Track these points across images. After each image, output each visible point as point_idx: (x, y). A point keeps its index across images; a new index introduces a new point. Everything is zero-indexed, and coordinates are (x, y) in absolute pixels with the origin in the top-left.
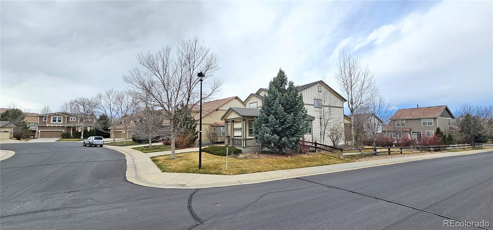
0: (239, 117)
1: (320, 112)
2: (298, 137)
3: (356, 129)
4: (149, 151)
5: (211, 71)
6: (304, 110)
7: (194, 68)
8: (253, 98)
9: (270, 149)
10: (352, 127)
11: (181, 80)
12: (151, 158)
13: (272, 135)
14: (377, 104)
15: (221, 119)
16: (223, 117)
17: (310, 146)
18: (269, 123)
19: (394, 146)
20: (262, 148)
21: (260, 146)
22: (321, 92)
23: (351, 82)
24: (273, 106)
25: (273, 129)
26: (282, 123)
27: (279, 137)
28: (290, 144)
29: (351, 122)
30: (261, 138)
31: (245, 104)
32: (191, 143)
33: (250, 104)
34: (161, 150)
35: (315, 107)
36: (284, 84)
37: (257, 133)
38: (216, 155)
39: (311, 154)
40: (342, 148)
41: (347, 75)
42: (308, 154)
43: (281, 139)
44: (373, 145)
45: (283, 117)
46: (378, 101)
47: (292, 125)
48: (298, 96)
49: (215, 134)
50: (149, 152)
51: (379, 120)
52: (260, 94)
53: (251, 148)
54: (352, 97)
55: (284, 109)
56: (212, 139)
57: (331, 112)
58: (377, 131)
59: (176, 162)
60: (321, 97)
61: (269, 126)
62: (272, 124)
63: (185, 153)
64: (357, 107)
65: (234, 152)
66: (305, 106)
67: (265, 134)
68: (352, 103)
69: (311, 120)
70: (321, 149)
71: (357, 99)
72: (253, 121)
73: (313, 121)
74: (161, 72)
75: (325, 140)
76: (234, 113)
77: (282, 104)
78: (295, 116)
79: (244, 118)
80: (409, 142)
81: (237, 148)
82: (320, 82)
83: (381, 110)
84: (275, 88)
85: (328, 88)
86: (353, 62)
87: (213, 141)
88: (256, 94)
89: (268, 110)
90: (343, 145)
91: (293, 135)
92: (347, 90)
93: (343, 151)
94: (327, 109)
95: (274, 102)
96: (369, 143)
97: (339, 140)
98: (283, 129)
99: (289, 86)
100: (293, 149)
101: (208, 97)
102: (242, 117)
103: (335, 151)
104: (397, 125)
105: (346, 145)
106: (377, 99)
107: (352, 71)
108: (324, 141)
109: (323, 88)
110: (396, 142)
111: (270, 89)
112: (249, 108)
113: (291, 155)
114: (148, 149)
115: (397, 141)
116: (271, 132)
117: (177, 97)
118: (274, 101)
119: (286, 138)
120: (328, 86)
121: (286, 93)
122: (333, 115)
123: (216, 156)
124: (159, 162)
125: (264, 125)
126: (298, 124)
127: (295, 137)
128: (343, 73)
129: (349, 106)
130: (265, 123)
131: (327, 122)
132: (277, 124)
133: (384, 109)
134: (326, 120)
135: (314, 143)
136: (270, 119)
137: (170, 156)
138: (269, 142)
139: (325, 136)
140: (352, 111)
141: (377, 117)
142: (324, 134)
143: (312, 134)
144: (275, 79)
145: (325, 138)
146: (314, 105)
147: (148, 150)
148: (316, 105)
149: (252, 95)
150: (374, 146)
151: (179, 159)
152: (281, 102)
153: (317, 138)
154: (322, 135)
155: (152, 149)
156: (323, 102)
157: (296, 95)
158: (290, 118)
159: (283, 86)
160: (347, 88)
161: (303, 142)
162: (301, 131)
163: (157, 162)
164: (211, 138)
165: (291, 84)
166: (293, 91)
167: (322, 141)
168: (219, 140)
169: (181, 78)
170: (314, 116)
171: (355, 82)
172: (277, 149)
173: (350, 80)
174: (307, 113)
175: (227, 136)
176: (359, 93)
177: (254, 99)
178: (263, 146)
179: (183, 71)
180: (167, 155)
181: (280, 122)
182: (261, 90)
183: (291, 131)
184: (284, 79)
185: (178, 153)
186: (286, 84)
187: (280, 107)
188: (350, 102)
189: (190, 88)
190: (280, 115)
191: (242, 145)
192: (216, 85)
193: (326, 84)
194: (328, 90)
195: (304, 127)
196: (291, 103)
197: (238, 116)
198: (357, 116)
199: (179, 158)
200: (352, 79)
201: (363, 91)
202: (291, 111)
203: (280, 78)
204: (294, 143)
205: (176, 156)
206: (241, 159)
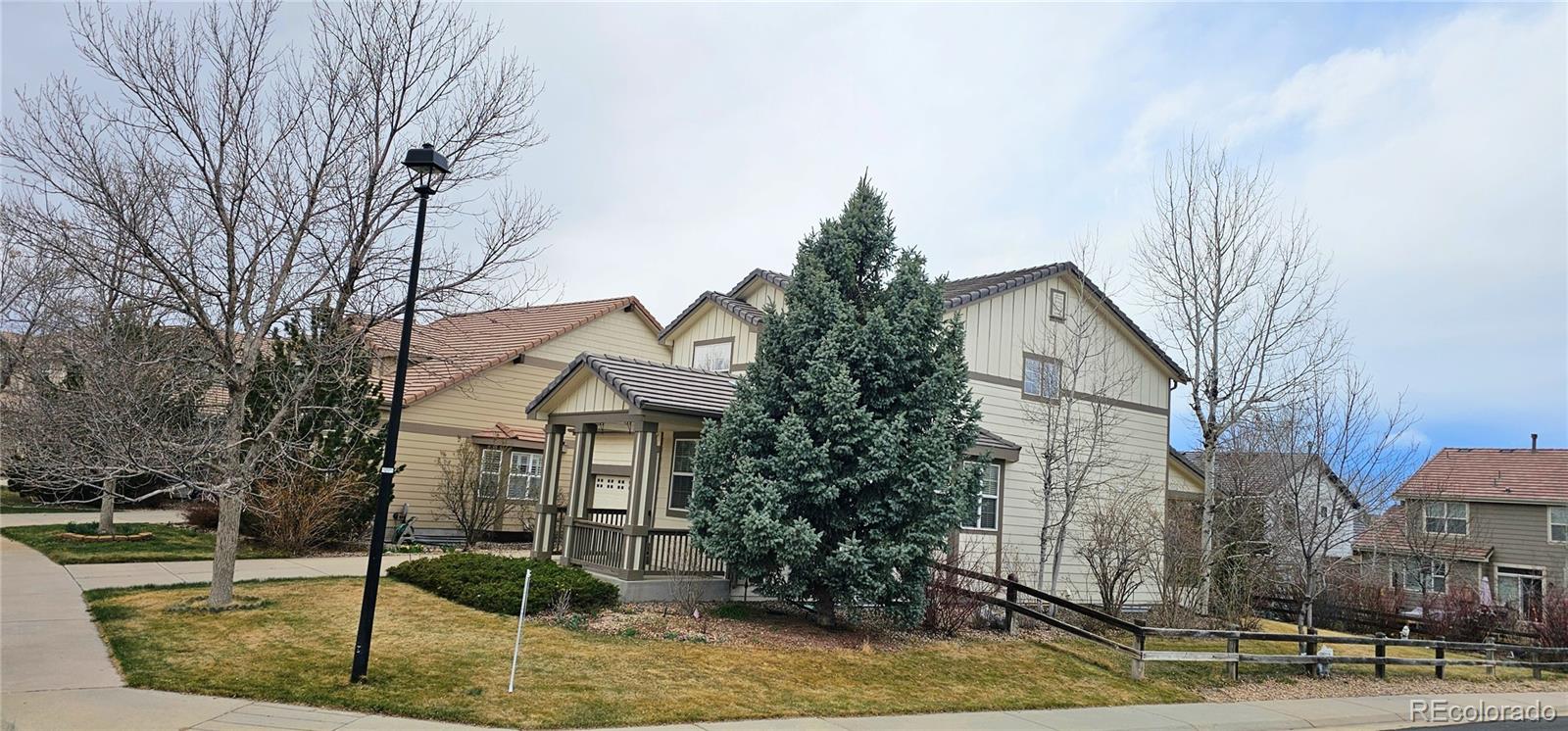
0: (627, 407)
1: (1051, 425)
2: (923, 543)
3: (1222, 528)
4: (90, 556)
5: (493, 148)
6: (964, 407)
7: (402, 121)
8: (712, 317)
9: (771, 593)
10: (1207, 517)
11: (319, 176)
12: (92, 595)
13: (786, 520)
14: (1336, 411)
15: (529, 411)
16: (540, 400)
17: (981, 598)
18: (775, 453)
19: (1406, 630)
20: (732, 584)
21: (722, 573)
22: (1061, 320)
23: (1217, 285)
24: (806, 367)
25: (794, 489)
26: (845, 464)
27: (821, 534)
28: (875, 578)
29: (1203, 488)
30: (724, 533)
31: (668, 343)
32: (347, 529)
33: (697, 344)
34: (161, 554)
35: (1024, 396)
36: (874, 263)
37: (710, 503)
38: (470, 604)
39: (985, 644)
40: (1144, 624)
41: (1202, 250)
42: (970, 640)
43: (829, 544)
44: (1302, 618)
45: (853, 430)
46: (1343, 395)
47: (892, 479)
48: (938, 328)
49: (489, 490)
50: (92, 561)
51: (1343, 490)
52: (752, 302)
53: (668, 579)
54: (1215, 363)
55: (859, 390)
56: (469, 513)
57: (1106, 429)
58: (1326, 549)
59: (232, 629)
60: (1060, 347)
61: (774, 473)
62: (793, 462)
63: (301, 579)
64: (1235, 417)
65: (573, 595)
66: (970, 384)
67: (747, 513)
68: (1215, 392)
69: (996, 461)
70: (1038, 617)
71: (1240, 377)
72: (697, 435)
73: (1007, 467)
74: (209, 121)
75: (1061, 569)
76: (601, 385)
77: (854, 365)
78: (917, 430)
79: (651, 417)
80: (1480, 618)
81: (595, 575)
82: (1062, 273)
83: (1351, 444)
84: (823, 274)
85: (1099, 304)
86: (1233, 188)
87: (476, 528)
88: (730, 295)
89: (780, 388)
90: (1152, 608)
91: (895, 533)
92: (1194, 326)
93: (1149, 640)
94: (1083, 411)
95: (812, 349)
96: (1285, 607)
97: (1135, 578)
98: (845, 492)
99: (901, 273)
100: (889, 603)
101: (461, 287)
102: (639, 412)
103: (1110, 632)
104: (1429, 528)
105: (1168, 609)
106: (1336, 388)
107: (1227, 234)
108: (1059, 576)
109: (1073, 302)
110: (1417, 612)
111: (802, 277)
112: (685, 365)
113: (875, 636)
114: (90, 541)
115: (1425, 610)
116: (780, 502)
117: (287, 269)
118: (815, 343)
119: (855, 541)
120: (1100, 295)
121: (879, 309)
122: (1115, 447)
123: (471, 611)
124: (131, 624)
125: (746, 463)
126: (925, 476)
127: (907, 541)
128: (1180, 239)
129: (1197, 408)
130: (757, 455)
131: (1081, 479)
132: (815, 463)
133: (1371, 441)
134: (1074, 466)
135: (1004, 583)
136: (782, 437)
137: (202, 592)
138: (768, 560)
139: (1066, 551)
140: (1211, 432)
141: (1333, 479)
142: (1061, 539)
143: (999, 535)
144: (832, 230)
145: (1063, 560)
146: (1019, 384)
147: (87, 550)
148: (1033, 384)
149: (707, 301)
150: (1306, 624)
151: (253, 612)
152: (851, 351)
153: (1022, 558)
154: (1048, 543)
155: (113, 544)
156: (1067, 372)
157: (931, 323)
158: (887, 438)
159: (869, 271)
160: (1193, 314)
161: (947, 568)
162: (937, 511)
163: (117, 623)
164: (469, 506)
165: (913, 264)
166: (918, 302)
167: (1048, 577)
168: (510, 525)
169: (324, 165)
170: (1018, 442)
171: (1238, 289)
172: (806, 595)
173: (1212, 278)
174: (978, 422)
175: (550, 503)
176: (1254, 346)
177: (718, 324)
178: (734, 578)
179: (339, 132)
180: (193, 585)
181: (831, 452)
182: (758, 278)
183: (886, 506)
184: (879, 234)
185: (255, 581)
186: (883, 260)
187: (840, 377)
188: (1202, 388)
189: (366, 226)
190: (838, 422)
191: (621, 560)
192: (509, 225)
193: (1088, 284)
194: (1099, 313)
195: (958, 496)
196: (899, 362)
197: (617, 404)
198: (1236, 459)
199: (252, 608)
200: (1223, 275)
201: (1272, 338)
202: (897, 406)
203: (855, 226)
204: (895, 574)
205: (238, 598)
206: (606, 637)
